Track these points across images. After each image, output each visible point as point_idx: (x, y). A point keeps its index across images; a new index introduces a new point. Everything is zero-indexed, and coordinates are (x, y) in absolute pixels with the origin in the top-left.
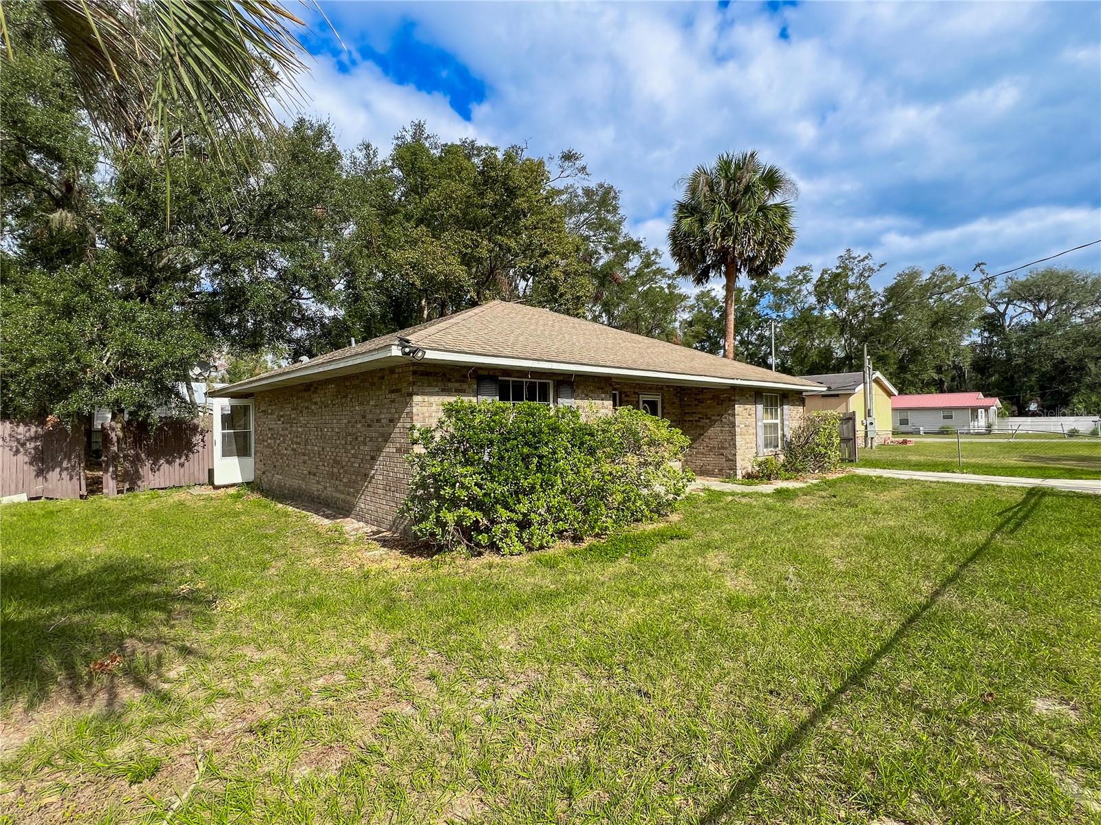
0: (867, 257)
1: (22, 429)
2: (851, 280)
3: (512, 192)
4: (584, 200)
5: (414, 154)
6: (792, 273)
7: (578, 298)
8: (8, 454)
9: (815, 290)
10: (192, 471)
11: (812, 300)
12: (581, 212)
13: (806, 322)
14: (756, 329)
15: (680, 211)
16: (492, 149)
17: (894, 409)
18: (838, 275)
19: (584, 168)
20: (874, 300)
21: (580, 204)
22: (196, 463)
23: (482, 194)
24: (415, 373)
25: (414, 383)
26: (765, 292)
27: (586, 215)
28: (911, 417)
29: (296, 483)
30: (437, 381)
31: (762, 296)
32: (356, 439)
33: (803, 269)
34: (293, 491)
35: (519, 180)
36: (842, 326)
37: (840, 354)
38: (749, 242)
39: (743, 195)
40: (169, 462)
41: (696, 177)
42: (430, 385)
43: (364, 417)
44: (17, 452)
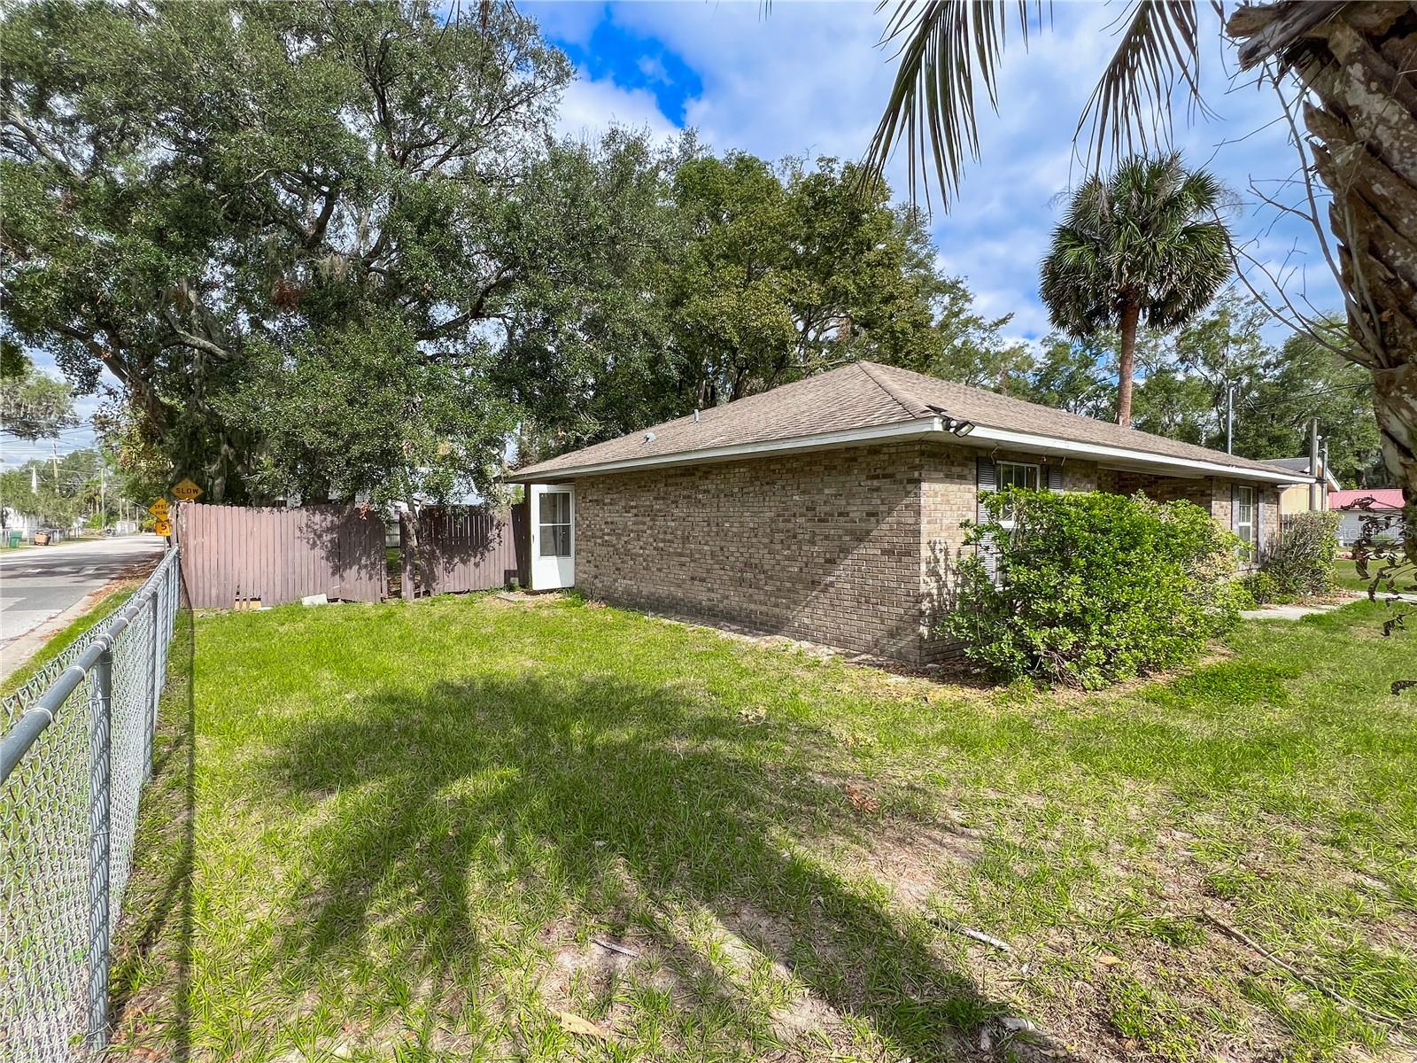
1: (318, 518)
2: (1233, 331)
5: (702, 170)
8: (306, 547)
9: (1178, 345)
10: (487, 573)
11: (1173, 358)
13: (1165, 390)
15: (1062, 237)
16: (830, 160)
18: (1215, 324)
20: (1267, 358)
22: (492, 565)
24: (922, 453)
25: (921, 467)
29: (662, 590)
30: (941, 463)
32: (795, 537)
34: (657, 600)
36: (1215, 394)
39: (1160, 213)
40: (464, 562)
42: (936, 470)
43: (812, 509)
44: (314, 545)
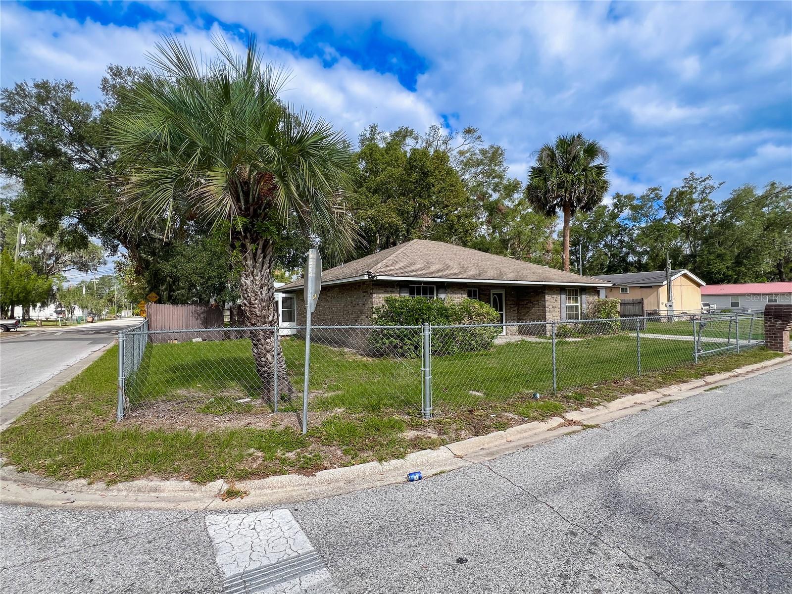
0: (707, 178)
1: (199, 308)
2: (695, 196)
3: (425, 174)
4: (480, 157)
5: (371, 149)
6: (645, 192)
7: (467, 231)
8: (194, 319)
9: (665, 205)
11: (662, 213)
12: (479, 165)
13: (657, 230)
14: (617, 235)
15: (533, 173)
17: (702, 295)
18: (684, 192)
19: (480, 137)
20: (714, 211)
21: (477, 159)
23: (409, 175)
24: (373, 285)
25: (373, 289)
26: (624, 208)
27: (482, 167)
28: (740, 300)
30: (383, 288)
31: (622, 211)
32: (348, 312)
33: (654, 190)
35: (430, 166)
36: (686, 231)
37: (687, 252)
38: (575, 192)
39: (572, 162)
41: (543, 150)
42: (379, 289)
43: (352, 303)
44: (197, 319)
